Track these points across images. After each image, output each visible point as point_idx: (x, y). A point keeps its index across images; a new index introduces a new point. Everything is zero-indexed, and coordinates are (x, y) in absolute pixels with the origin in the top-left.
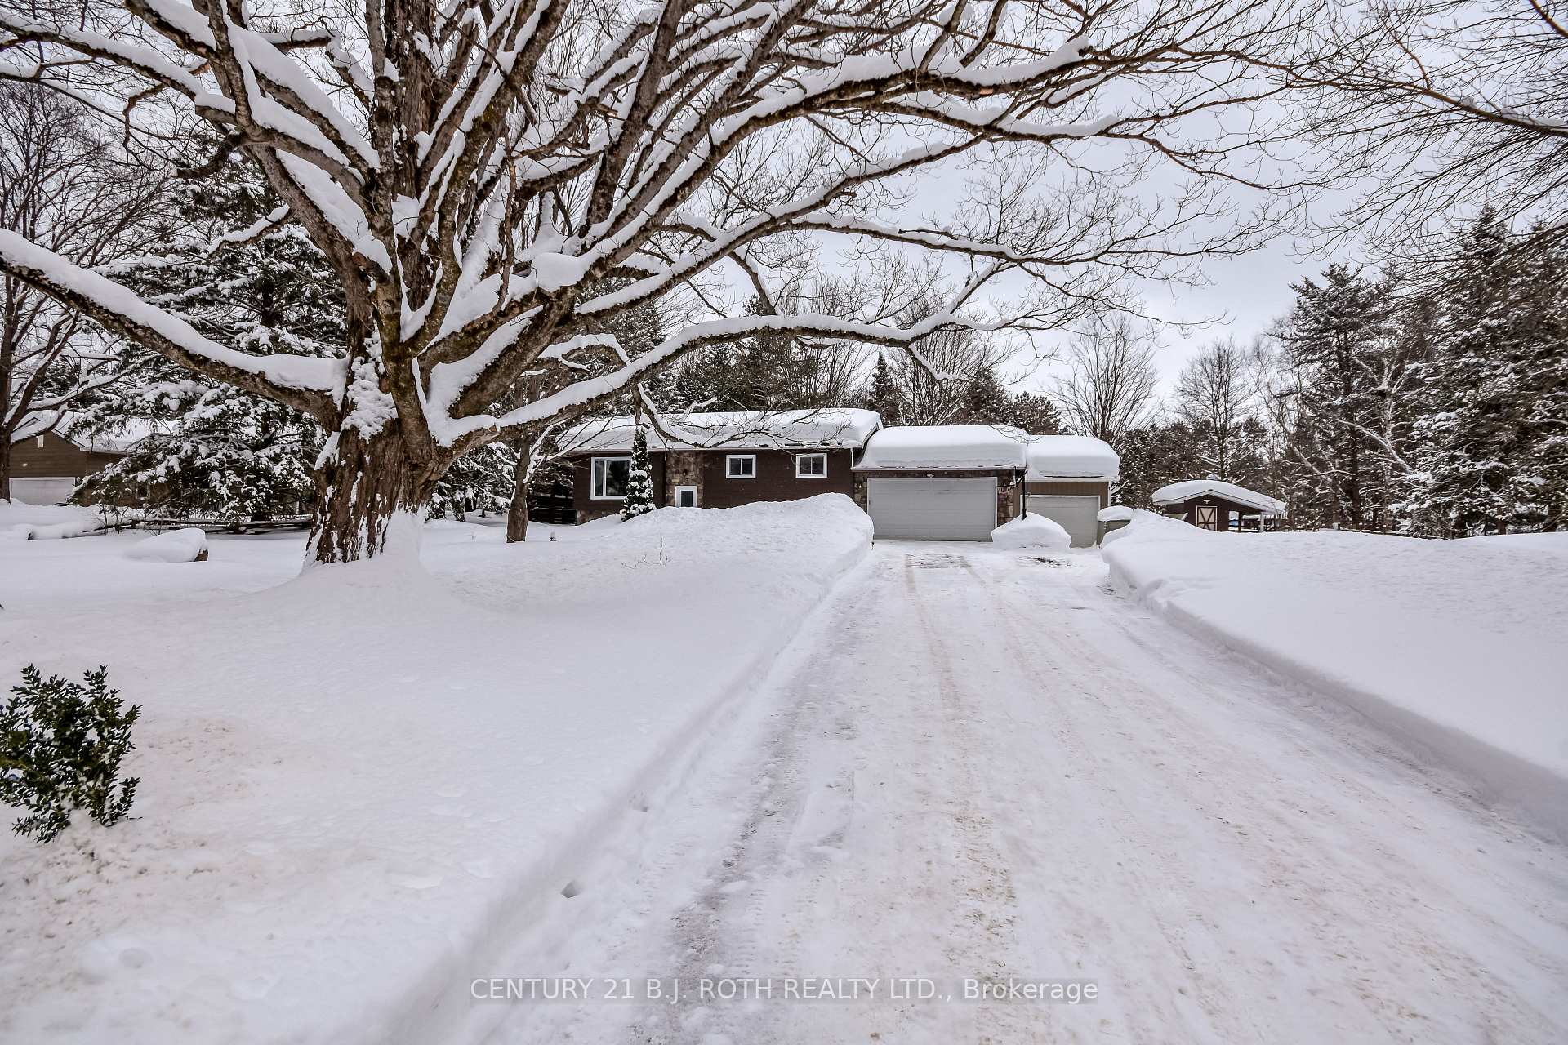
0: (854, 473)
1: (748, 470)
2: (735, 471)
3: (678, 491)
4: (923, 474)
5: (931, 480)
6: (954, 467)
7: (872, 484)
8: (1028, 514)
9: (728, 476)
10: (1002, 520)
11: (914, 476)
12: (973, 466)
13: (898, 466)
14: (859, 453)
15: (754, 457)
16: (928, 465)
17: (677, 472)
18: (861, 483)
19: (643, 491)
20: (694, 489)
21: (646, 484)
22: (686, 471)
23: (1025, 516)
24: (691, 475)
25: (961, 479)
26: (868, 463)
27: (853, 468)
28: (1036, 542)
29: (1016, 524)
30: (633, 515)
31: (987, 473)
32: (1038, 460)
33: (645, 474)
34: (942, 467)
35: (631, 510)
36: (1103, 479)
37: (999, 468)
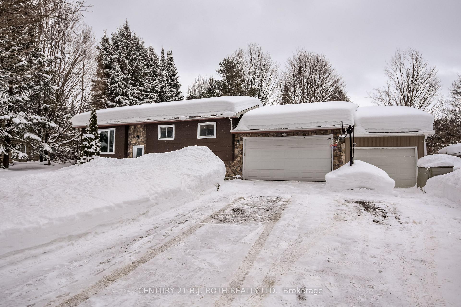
0: (234, 135)
1: (170, 135)
2: (163, 135)
3: (135, 149)
4: (278, 134)
5: (285, 138)
6: (300, 127)
7: (246, 142)
8: (355, 161)
9: (159, 139)
10: (336, 166)
11: (274, 136)
12: (314, 127)
13: (261, 129)
14: (236, 121)
15: (173, 126)
16: (282, 127)
17: (134, 137)
18: (238, 141)
19: (90, 148)
20: (143, 147)
21: (93, 143)
22: (138, 137)
23: (352, 163)
24: (141, 139)
25: (307, 137)
26: (242, 127)
27: (232, 131)
28: (362, 185)
29: (345, 169)
30: (83, 163)
31: (325, 132)
32: (365, 121)
33: (93, 136)
34: (292, 128)
35: (82, 160)
36: (420, 134)
37: (333, 128)
